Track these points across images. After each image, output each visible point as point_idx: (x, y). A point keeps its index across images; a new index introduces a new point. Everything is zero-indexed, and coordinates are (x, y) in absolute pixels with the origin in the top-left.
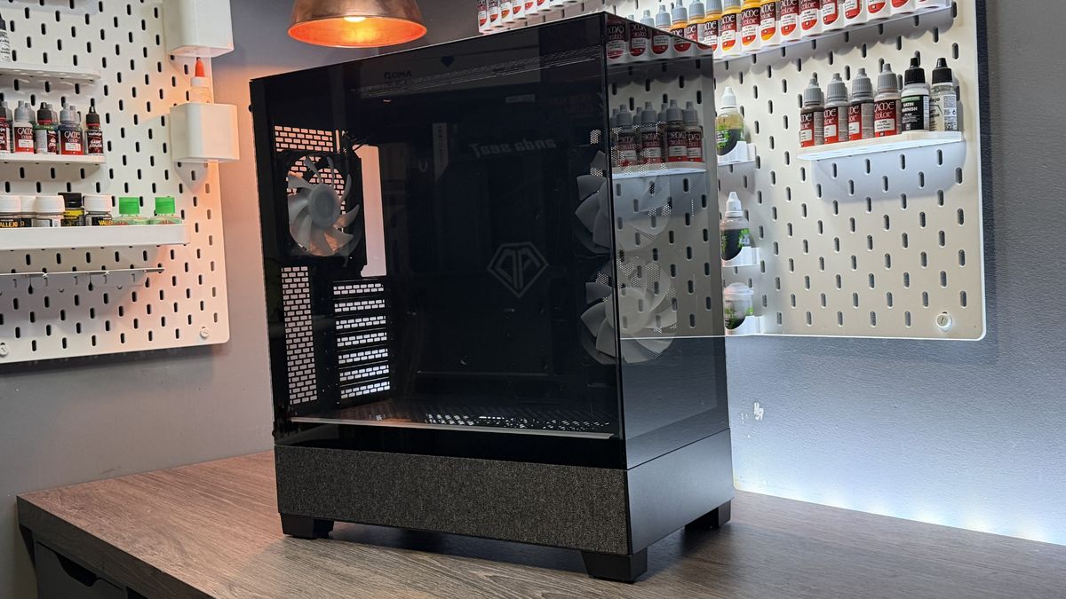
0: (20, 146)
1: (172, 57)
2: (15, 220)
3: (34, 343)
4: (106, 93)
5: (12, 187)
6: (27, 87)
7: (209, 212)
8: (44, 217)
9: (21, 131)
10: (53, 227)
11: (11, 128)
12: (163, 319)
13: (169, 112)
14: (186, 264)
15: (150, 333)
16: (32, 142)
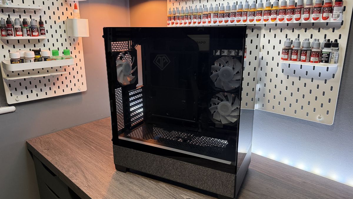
0: (18, 34)
1: (66, 1)
2: (18, 61)
3: (27, 96)
4: (45, 14)
5: (15, 46)
6: (17, 12)
7: (79, 51)
8: (28, 59)
9: (17, 29)
10: (32, 62)
11: (13, 27)
12: (67, 85)
13: (66, 20)
14: (73, 68)
15: (63, 90)
16: (21, 32)
